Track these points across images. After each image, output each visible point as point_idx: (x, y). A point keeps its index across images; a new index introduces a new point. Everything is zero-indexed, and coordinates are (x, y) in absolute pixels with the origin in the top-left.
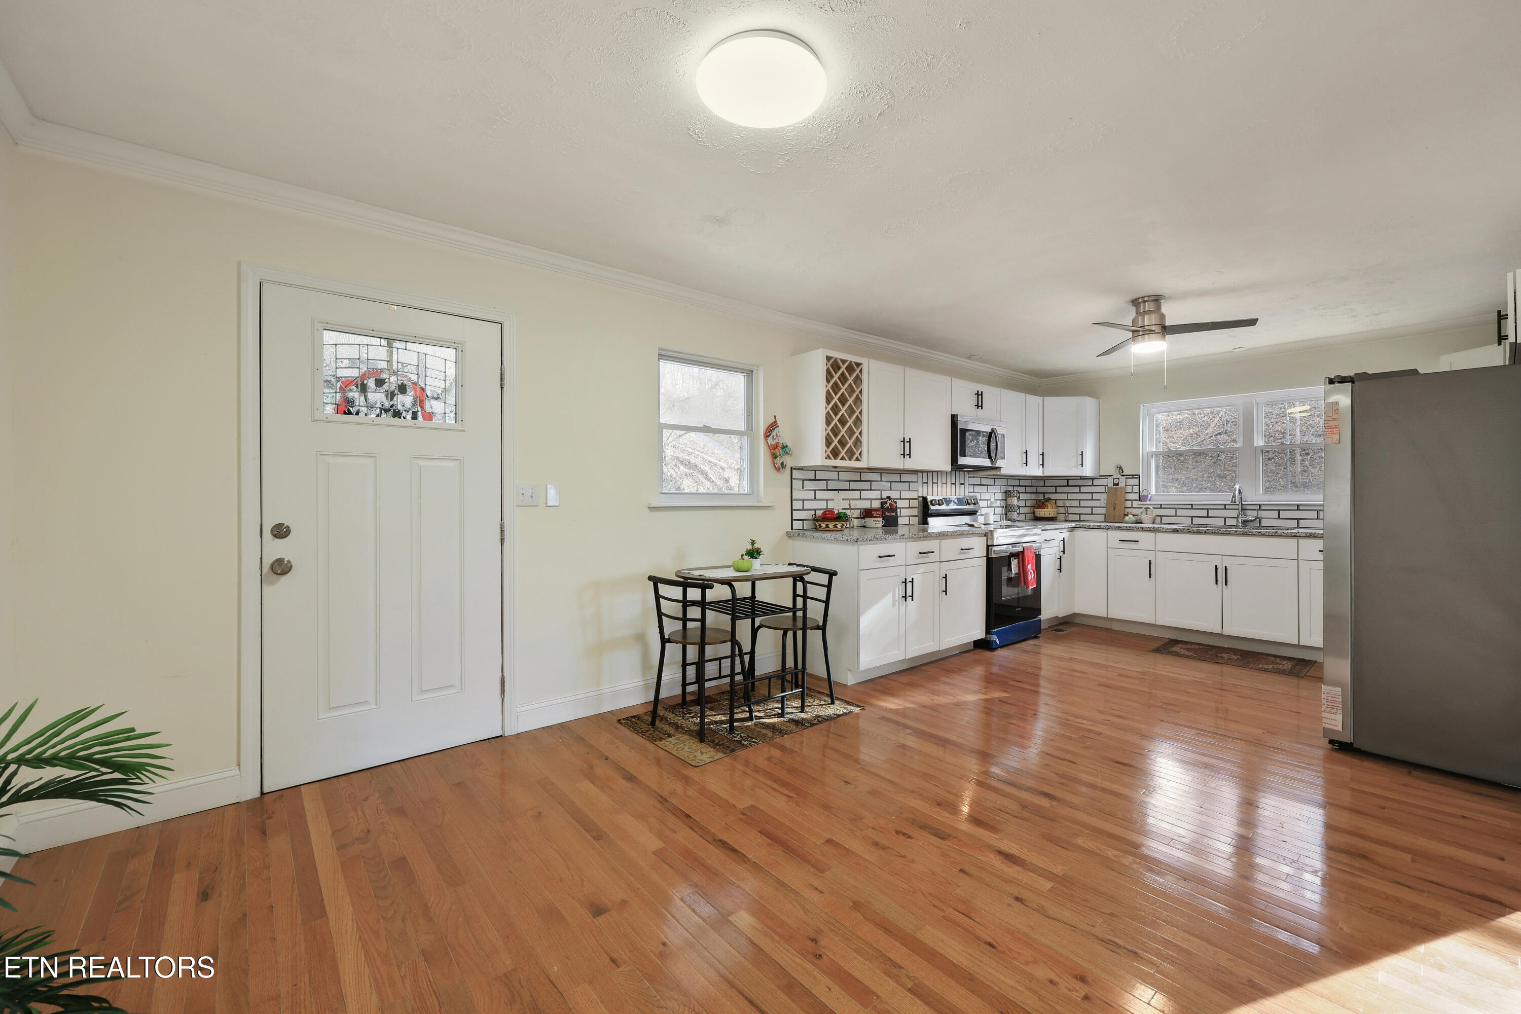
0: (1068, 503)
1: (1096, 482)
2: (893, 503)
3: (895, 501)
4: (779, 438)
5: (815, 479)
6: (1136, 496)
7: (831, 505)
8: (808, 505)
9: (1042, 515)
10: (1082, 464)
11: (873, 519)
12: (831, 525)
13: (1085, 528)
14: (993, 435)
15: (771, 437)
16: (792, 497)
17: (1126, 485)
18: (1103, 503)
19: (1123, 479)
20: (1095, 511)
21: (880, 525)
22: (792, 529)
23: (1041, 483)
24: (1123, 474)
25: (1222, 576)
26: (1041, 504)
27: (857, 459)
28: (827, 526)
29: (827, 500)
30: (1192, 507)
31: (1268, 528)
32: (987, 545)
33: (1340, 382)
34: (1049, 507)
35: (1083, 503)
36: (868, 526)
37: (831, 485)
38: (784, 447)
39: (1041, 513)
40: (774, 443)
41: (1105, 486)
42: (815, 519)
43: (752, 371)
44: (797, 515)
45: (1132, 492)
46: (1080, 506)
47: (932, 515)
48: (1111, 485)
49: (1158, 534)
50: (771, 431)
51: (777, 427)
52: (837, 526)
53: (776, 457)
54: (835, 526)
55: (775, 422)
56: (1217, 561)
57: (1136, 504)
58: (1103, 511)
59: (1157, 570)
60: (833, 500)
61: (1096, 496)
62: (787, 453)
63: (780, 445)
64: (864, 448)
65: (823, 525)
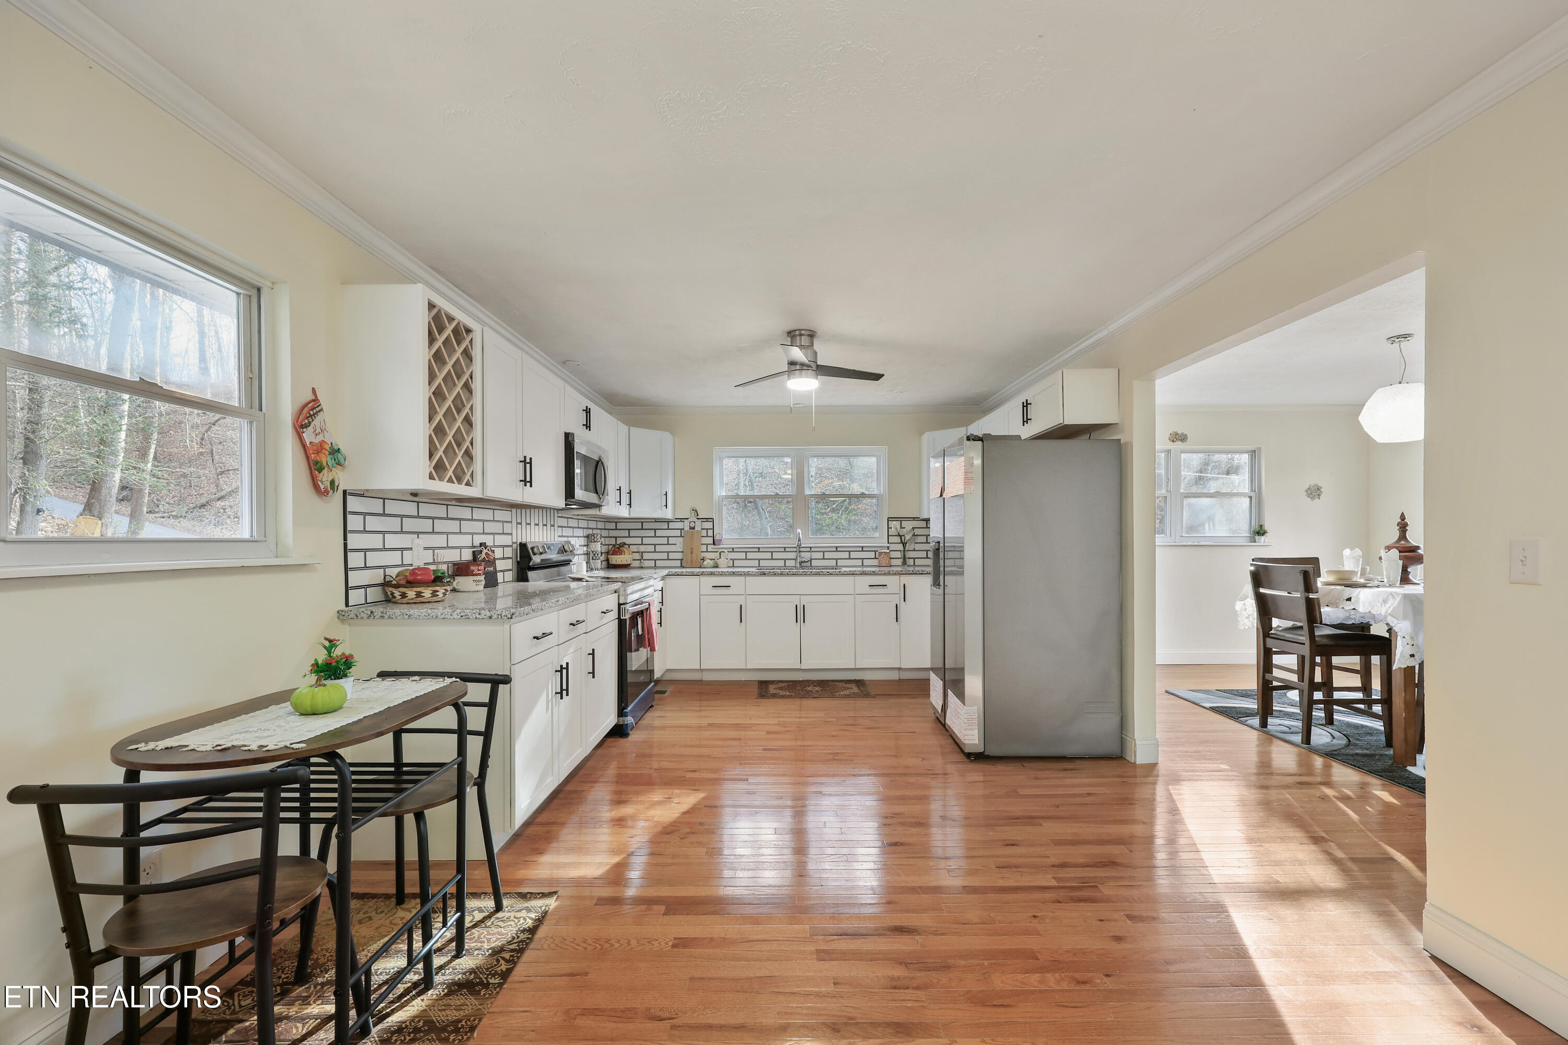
0: (642, 548)
1: (672, 525)
2: (490, 553)
3: (492, 549)
4: (325, 432)
5: (384, 514)
6: (710, 540)
7: (408, 558)
8: (374, 559)
9: (619, 562)
10: (666, 506)
11: (471, 578)
12: (427, 593)
13: (678, 575)
14: (600, 463)
15: (310, 429)
16: (345, 545)
17: (702, 529)
18: (679, 548)
19: (698, 523)
20: (672, 556)
21: (481, 587)
22: (347, 605)
23: (613, 526)
24: (698, 517)
25: (800, 614)
26: (618, 549)
27: (468, 484)
28: (419, 595)
29: (402, 550)
30: (759, 550)
31: (816, 567)
32: (619, 603)
33: (974, 440)
34: (626, 553)
35: (658, 548)
36: (461, 590)
37: (409, 524)
38: (335, 451)
39: (616, 559)
40: (317, 440)
41: (681, 530)
42: (386, 584)
43: (259, 290)
44: (356, 578)
45: (707, 536)
46: (655, 551)
47: (533, 568)
48: (687, 528)
49: (748, 578)
50: (311, 416)
51: (320, 411)
52: (438, 593)
53: (320, 470)
54: (434, 594)
55: (316, 400)
56: (796, 600)
57: (710, 548)
58: (679, 556)
59: (748, 614)
60: (411, 549)
61: (672, 541)
62: (339, 464)
63: (327, 447)
64: (477, 466)
65: (411, 594)
